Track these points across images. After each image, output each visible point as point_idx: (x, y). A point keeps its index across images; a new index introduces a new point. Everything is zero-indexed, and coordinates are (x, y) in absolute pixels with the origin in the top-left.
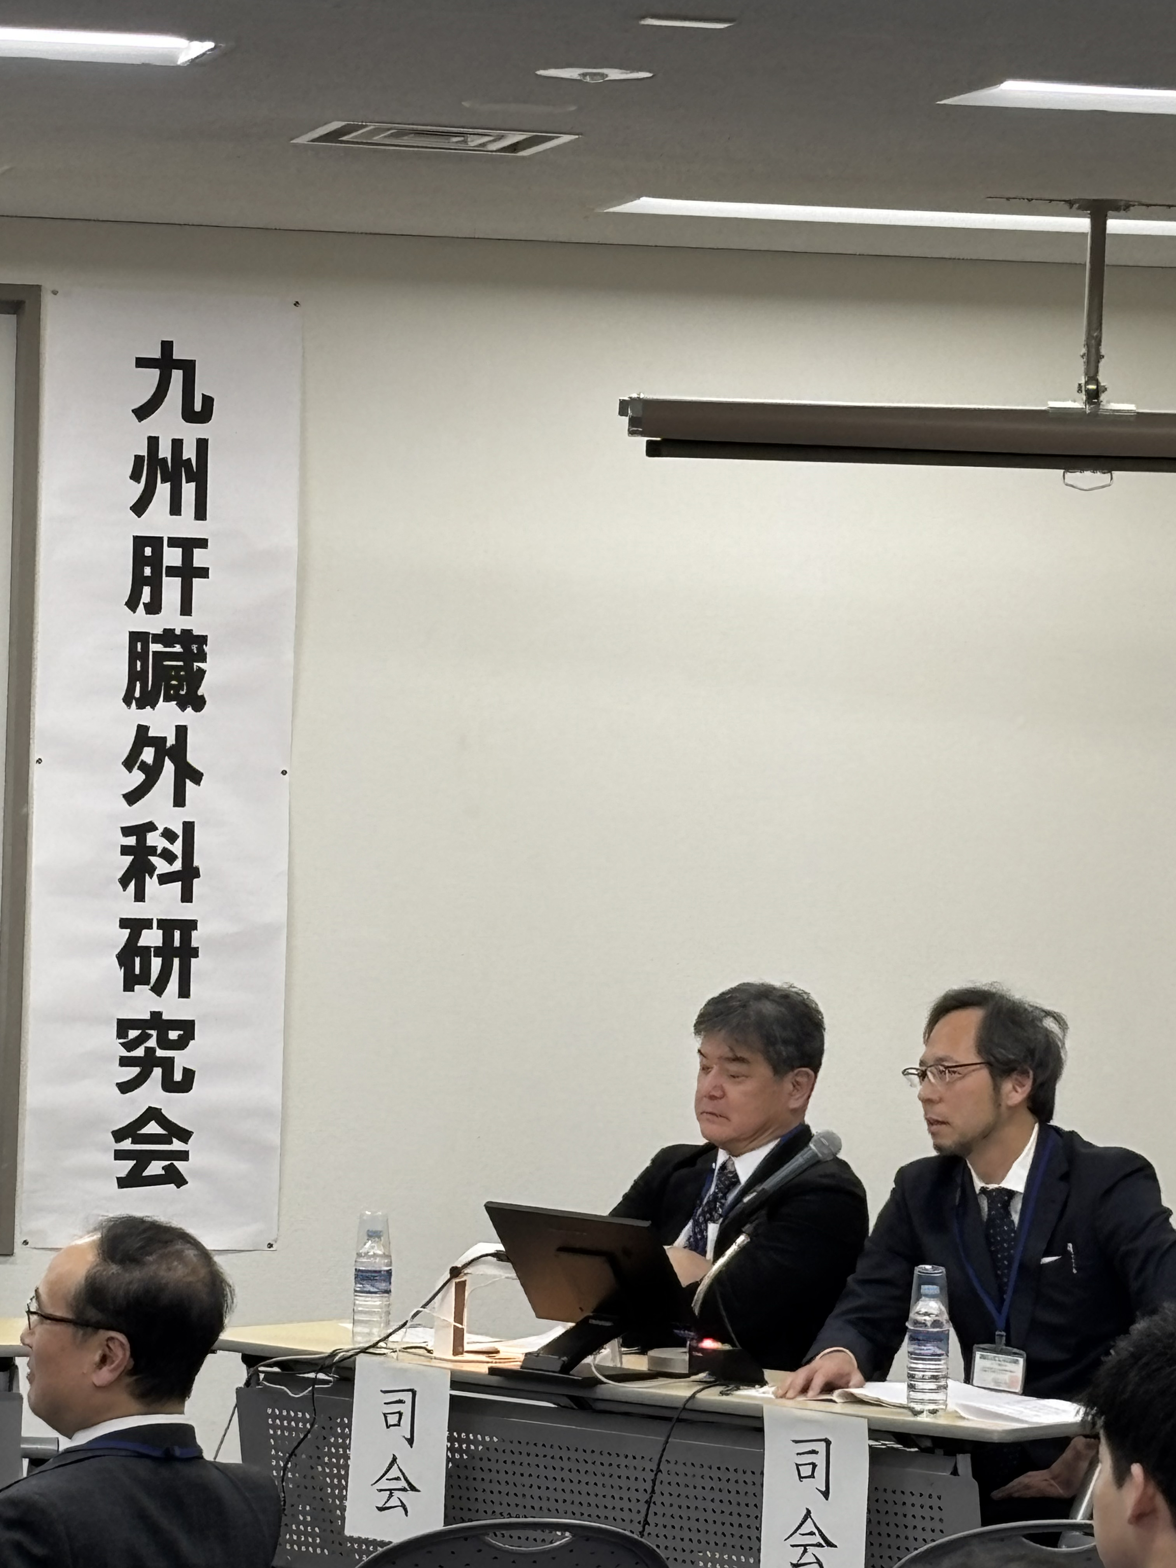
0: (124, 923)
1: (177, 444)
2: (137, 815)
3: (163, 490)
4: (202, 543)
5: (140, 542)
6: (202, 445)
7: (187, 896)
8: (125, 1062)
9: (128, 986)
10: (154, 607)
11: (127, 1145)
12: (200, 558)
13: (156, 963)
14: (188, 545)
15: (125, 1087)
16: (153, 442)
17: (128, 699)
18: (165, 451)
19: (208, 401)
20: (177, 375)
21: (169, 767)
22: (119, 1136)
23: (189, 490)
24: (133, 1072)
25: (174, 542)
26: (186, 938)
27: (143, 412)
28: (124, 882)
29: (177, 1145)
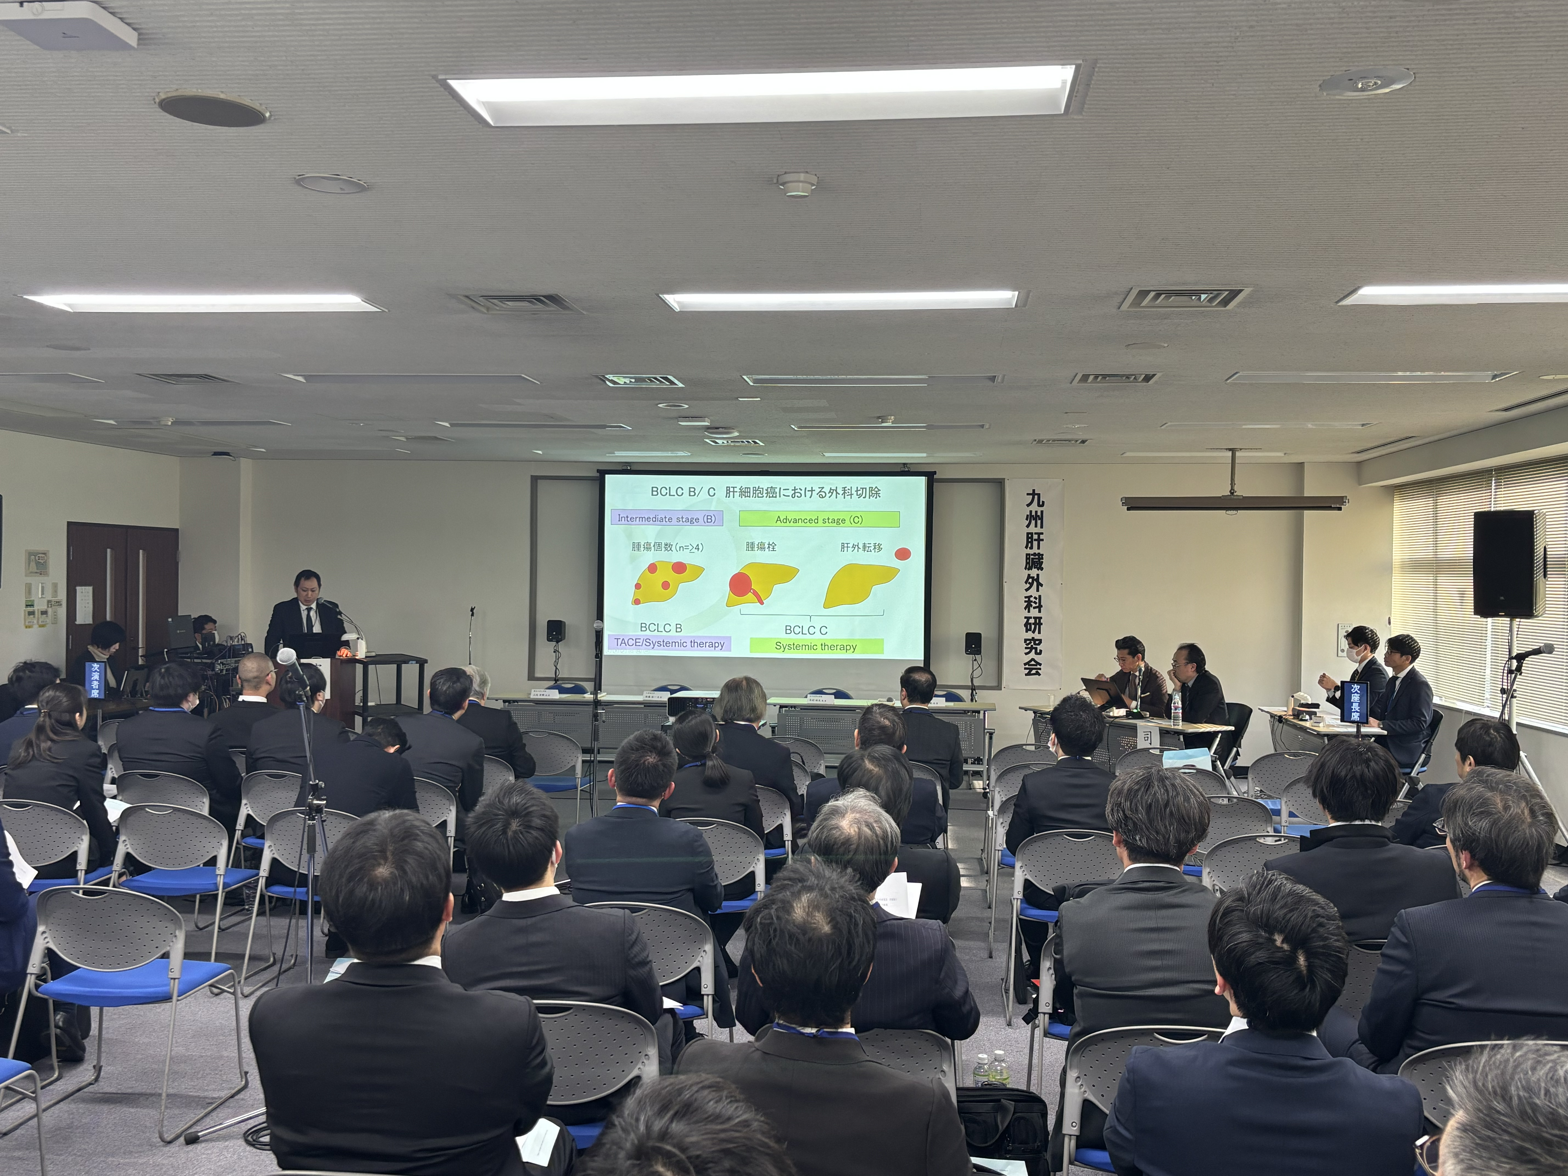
0: (1025, 618)
1: (1036, 512)
2: (1028, 593)
3: (1033, 522)
4: (1042, 533)
5: (1028, 534)
6: (1042, 512)
7: (1040, 611)
8: (1026, 648)
9: (1027, 632)
10: (1031, 548)
11: (1027, 666)
12: (1042, 537)
13: (1033, 626)
14: (1039, 534)
15: (1026, 654)
16: (1031, 512)
17: (1025, 569)
18: (1033, 514)
19: (1043, 502)
20: (1036, 497)
21: (1035, 583)
22: (1025, 664)
23: (1039, 522)
24: (1028, 650)
25: (1035, 533)
26: (1040, 621)
27: (1028, 505)
28: (1025, 609)
29: (1038, 667)
